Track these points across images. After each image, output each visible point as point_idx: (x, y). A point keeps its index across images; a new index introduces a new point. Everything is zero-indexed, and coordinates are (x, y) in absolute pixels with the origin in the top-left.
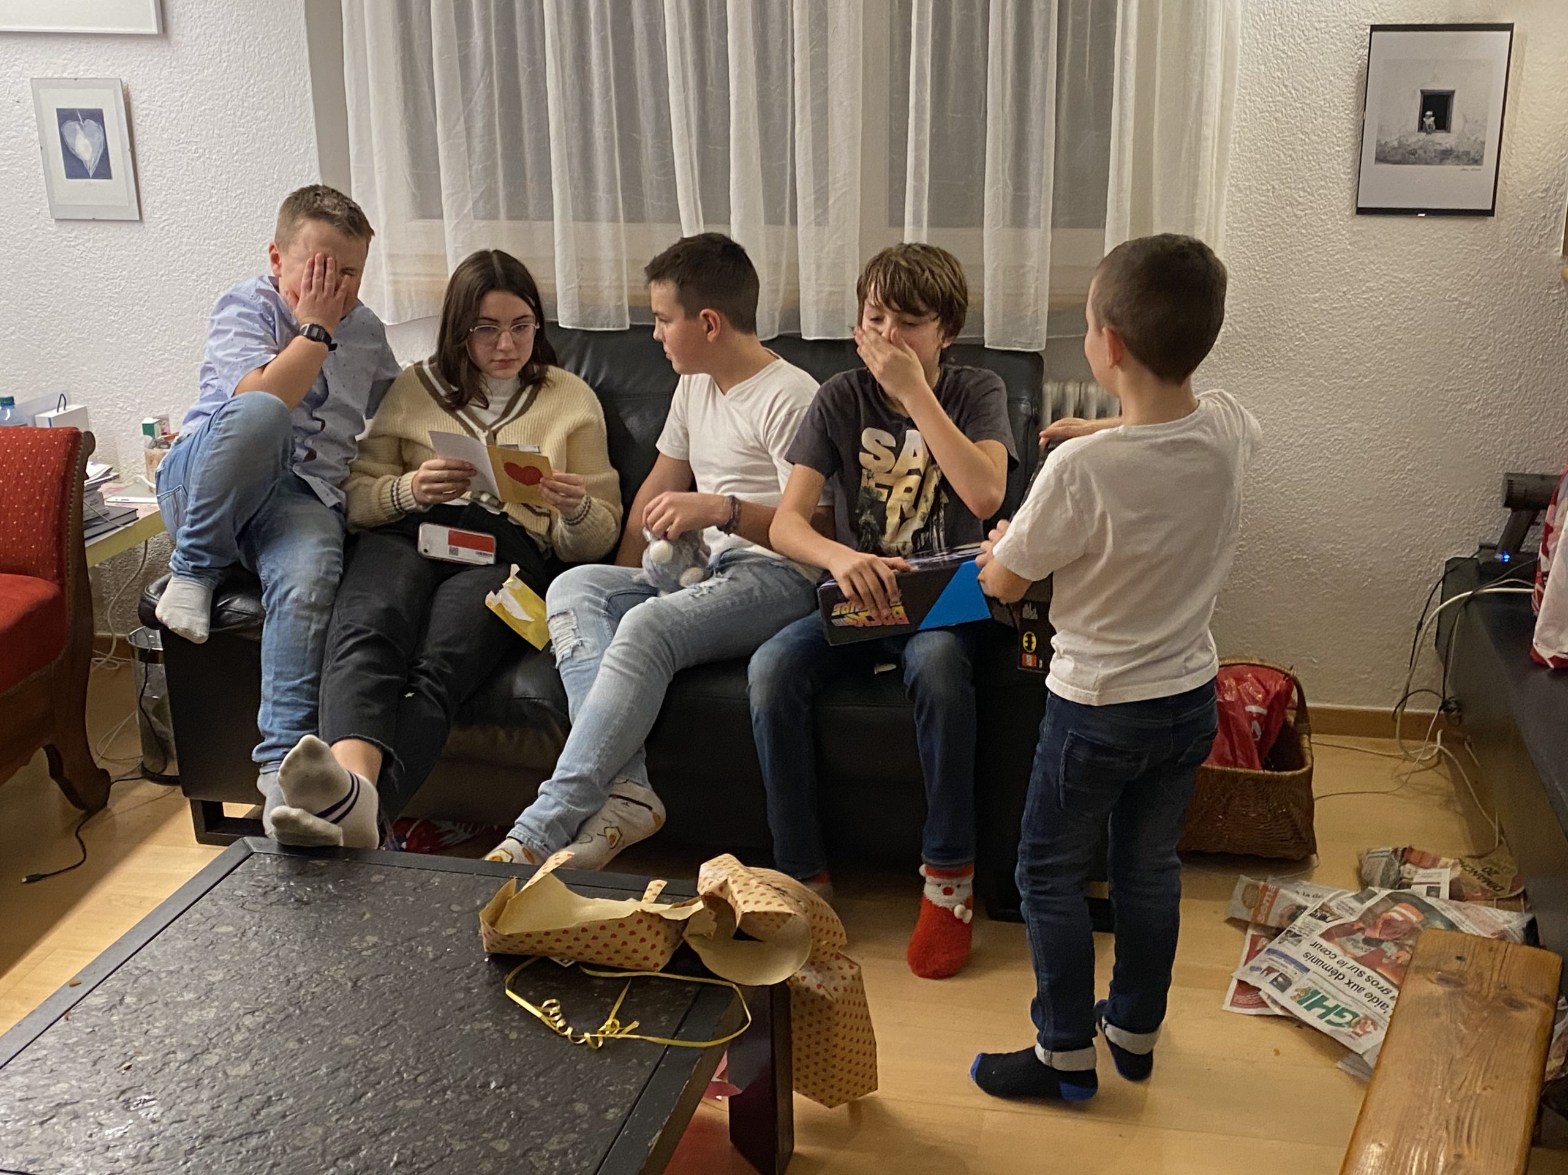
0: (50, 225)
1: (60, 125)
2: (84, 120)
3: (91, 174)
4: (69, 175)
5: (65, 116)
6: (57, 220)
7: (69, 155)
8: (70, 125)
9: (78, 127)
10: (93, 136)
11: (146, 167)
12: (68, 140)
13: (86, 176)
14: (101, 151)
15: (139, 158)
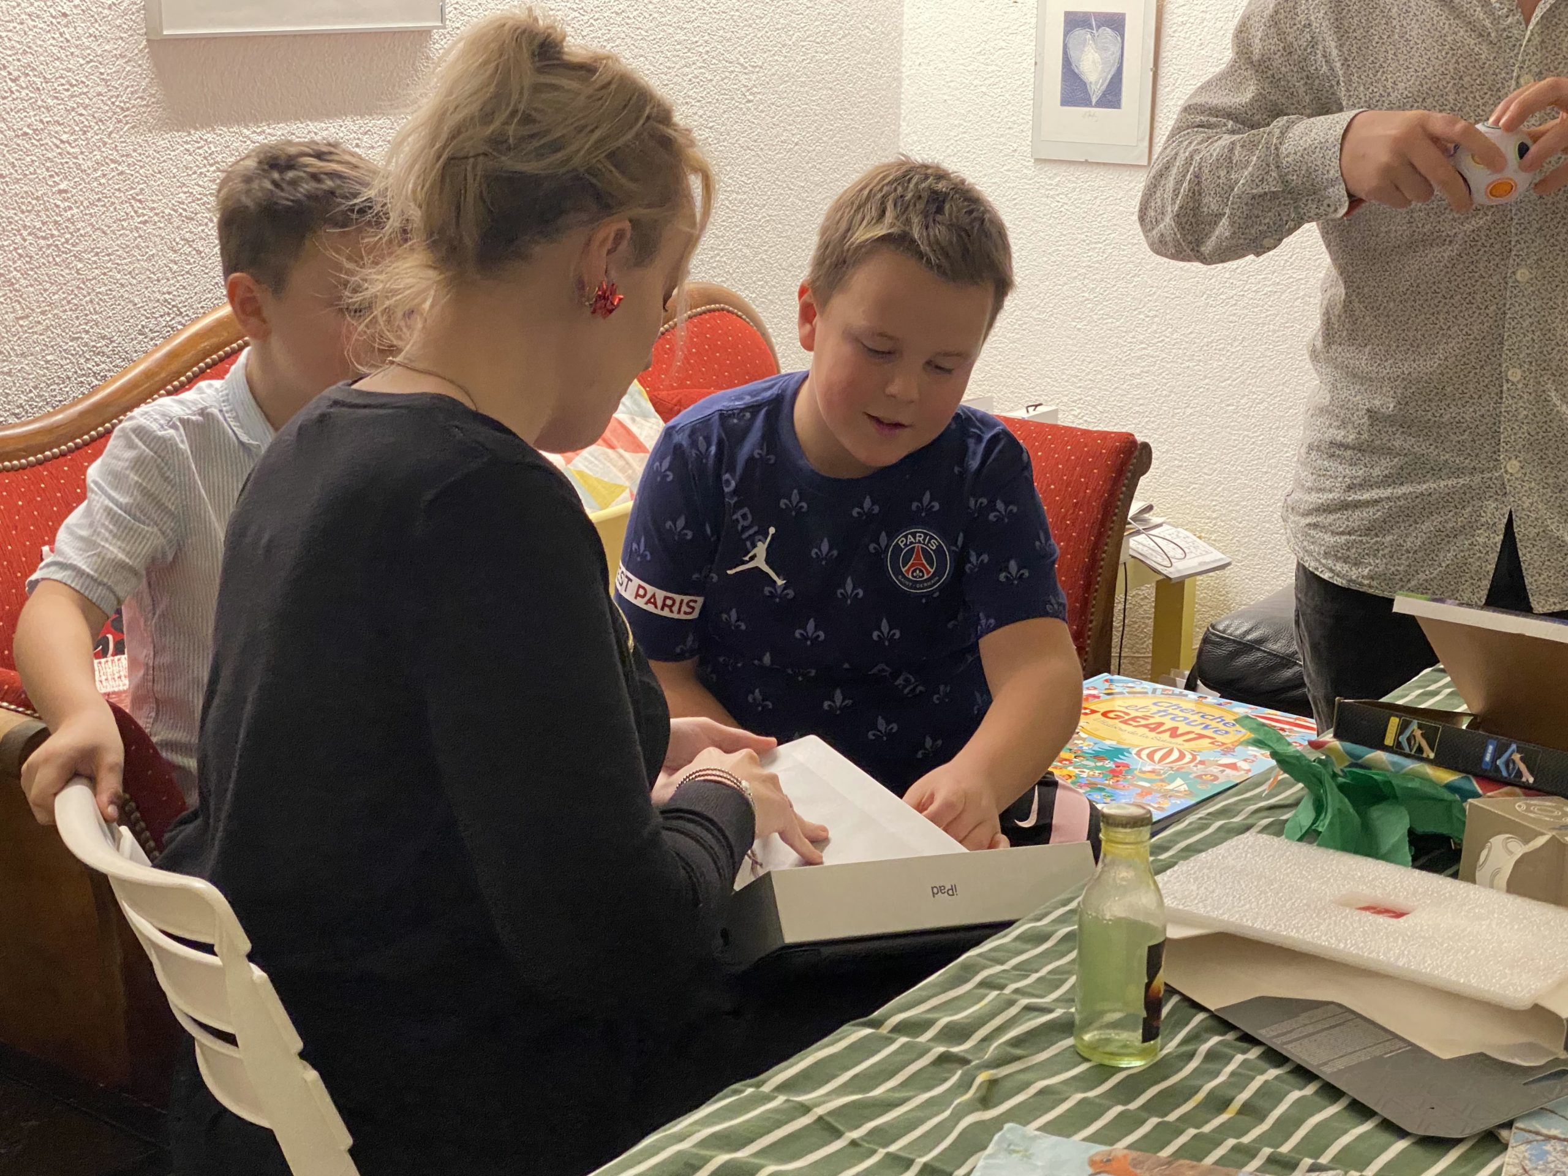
0: (1026, 167)
1: (1066, 34)
2: (1098, 27)
3: (1094, 100)
4: (1066, 101)
5: (1075, 22)
6: (1036, 160)
7: (1070, 73)
8: (1079, 32)
9: (1089, 36)
10: (1106, 49)
11: (1169, 93)
12: (1072, 54)
13: (1086, 102)
14: (1113, 70)
15: (1162, 82)
